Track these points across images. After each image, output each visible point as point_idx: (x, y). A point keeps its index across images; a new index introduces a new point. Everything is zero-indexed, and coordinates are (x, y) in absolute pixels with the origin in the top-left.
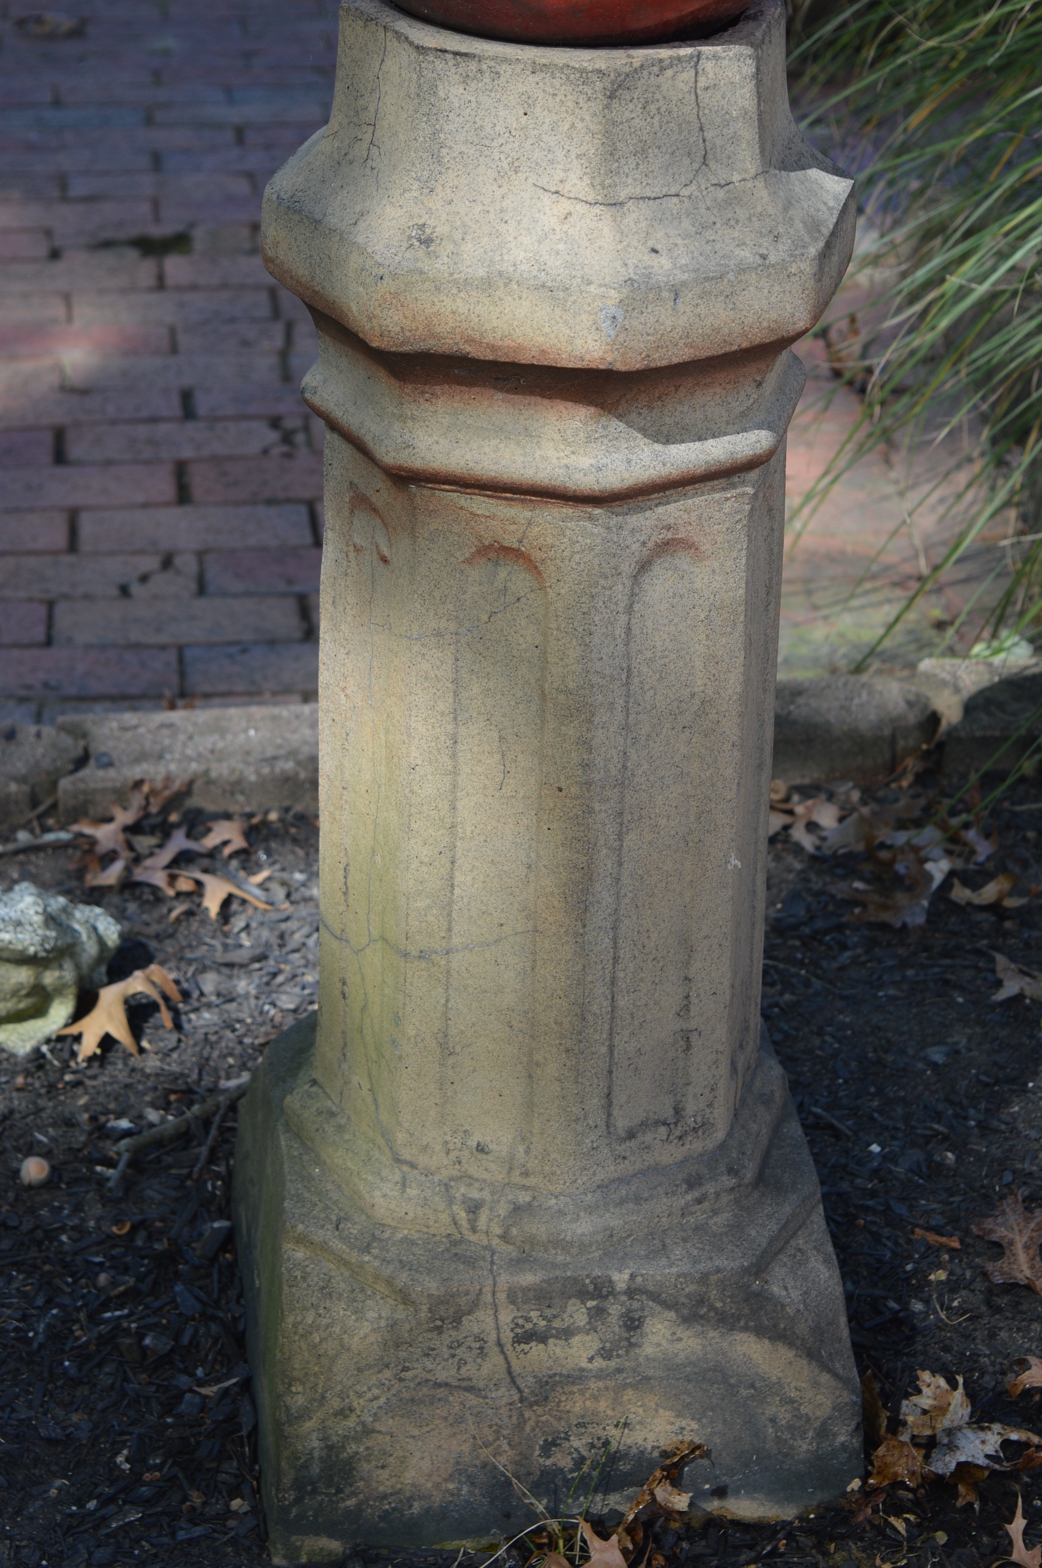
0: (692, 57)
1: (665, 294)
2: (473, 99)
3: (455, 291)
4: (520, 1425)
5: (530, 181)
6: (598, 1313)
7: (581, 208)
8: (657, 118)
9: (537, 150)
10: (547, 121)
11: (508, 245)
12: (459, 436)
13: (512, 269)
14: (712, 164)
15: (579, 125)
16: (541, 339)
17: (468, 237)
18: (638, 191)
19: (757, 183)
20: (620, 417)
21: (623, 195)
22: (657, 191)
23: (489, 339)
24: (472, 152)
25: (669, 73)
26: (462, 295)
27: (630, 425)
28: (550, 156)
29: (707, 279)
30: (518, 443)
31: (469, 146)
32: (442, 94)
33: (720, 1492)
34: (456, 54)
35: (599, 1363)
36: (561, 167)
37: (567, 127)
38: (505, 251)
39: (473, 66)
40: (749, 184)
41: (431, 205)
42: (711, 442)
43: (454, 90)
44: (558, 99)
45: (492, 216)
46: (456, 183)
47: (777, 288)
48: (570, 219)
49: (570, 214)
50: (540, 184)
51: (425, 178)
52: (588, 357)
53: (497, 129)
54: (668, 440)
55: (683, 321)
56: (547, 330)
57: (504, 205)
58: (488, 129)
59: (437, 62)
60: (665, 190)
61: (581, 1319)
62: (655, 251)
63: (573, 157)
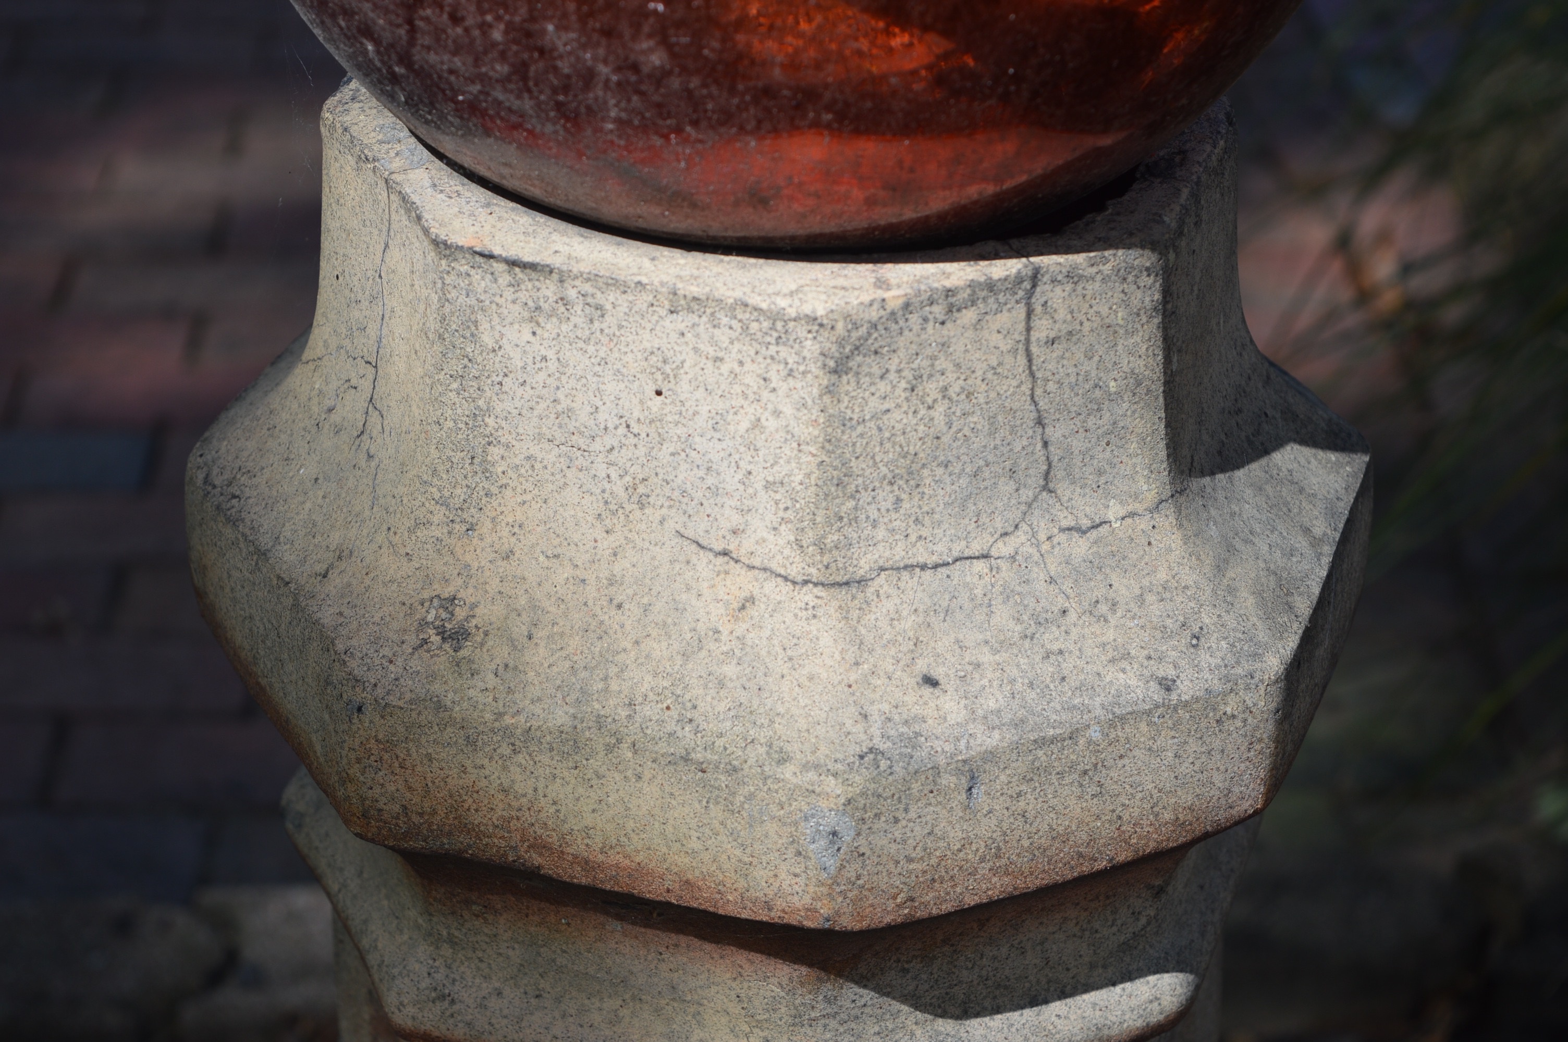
0: (1019, 280)
1: (948, 780)
2: (551, 354)
3: (506, 750)
5: (670, 525)
7: (774, 589)
8: (941, 408)
9: (684, 466)
10: (704, 410)
11: (620, 658)
12: (543, 984)
13: (623, 713)
14: (1063, 488)
15: (771, 424)
16: (684, 861)
17: (540, 634)
18: (899, 554)
19: (1159, 520)
20: (862, 981)
21: (864, 564)
22: (942, 550)
23: (578, 847)
24: (551, 457)
25: (969, 316)
26: (520, 758)
27: (883, 990)
28: (710, 481)
29: (1041, 743)
30: (658, 1011)
31: (546, 446)
32: (488, 339)
34: (513, 263)
36: (734, 503)
37: (745, 425)
38: (613, 670)
39: (549, 289)
40: (1143, 524)
41: (468, 558)
42: (1057, 1007)
43: (511, 334)
44: (725, 368)
45: (591, 592)
46: (520, 517)
47: (1193, 746)
48: (752, 611)
49: (751, 600)
50: (690, 533)
51: (457, 502)
52: (780, 904)
53: (602, 417)
55: (986, 828)
56: (695, 844)
57: (617, 569)
58: (583, 416)
59: (476, 275)
60: (958, 548)
62: (931, 682)
63: (759, 486)
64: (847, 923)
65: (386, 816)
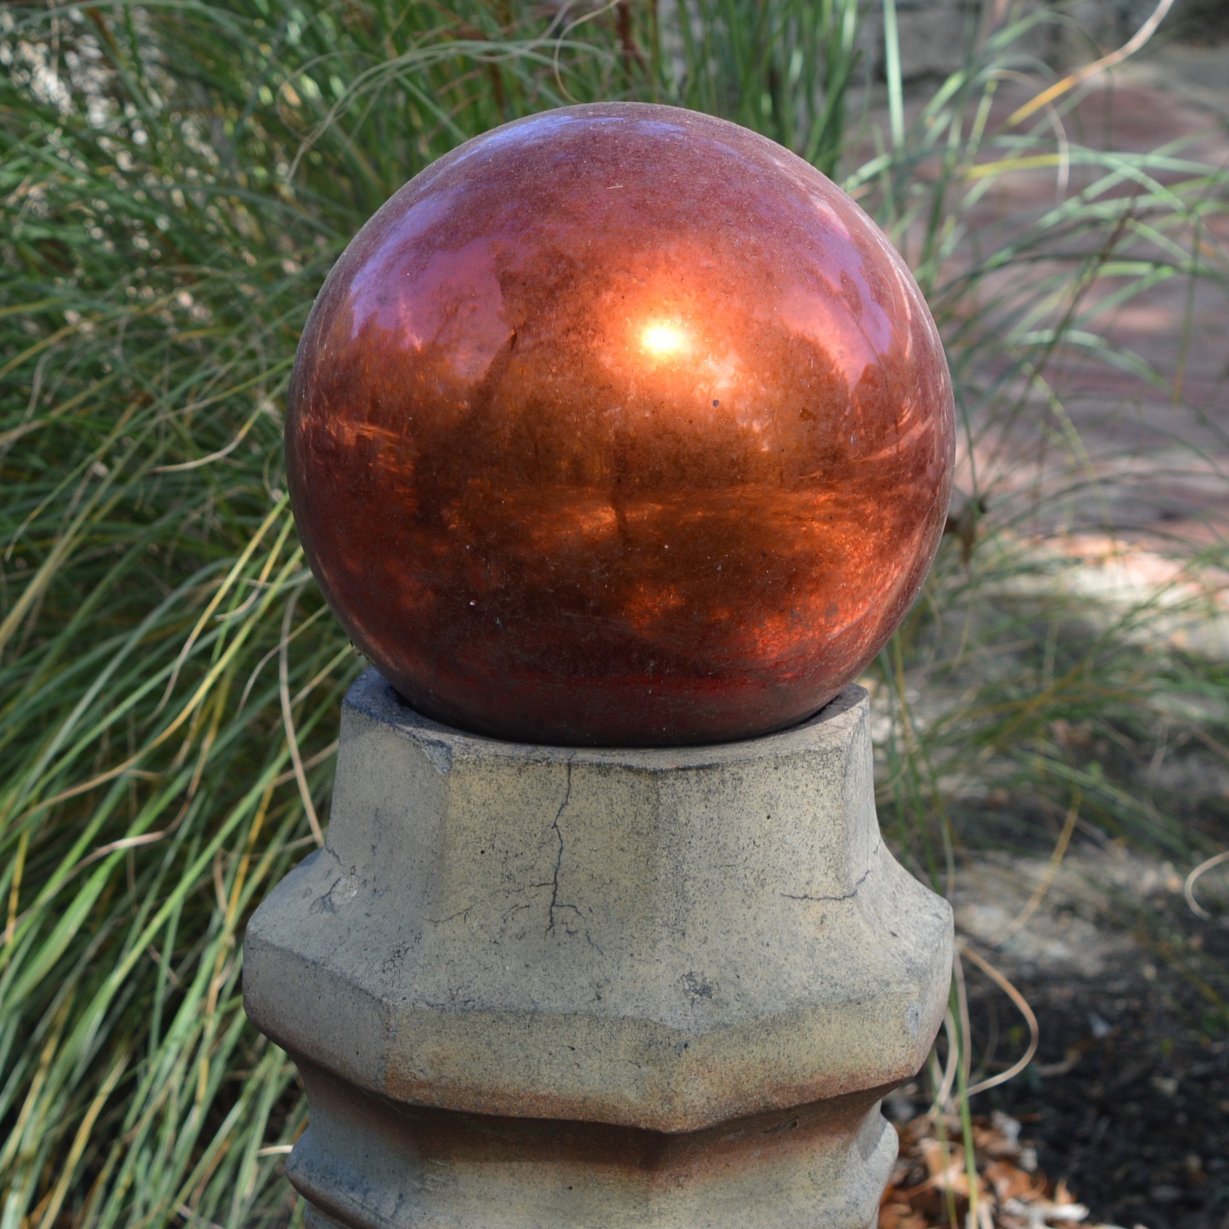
2: (715, 816)
5: (778, 892)
7: (832, 907)
9: (782, 855)
10: (790, 819)
11: (784, 969)
12: (710, 1217)
13: (806, 993)
15: (821, 814)
16: (851, 1063)
17: (741, 974)
21: (855, 882)
23: (799, 1080)
24: (716, 876)
26: (771, 1037)
28: (794, 858)
30: (769, 1205)
31: (713, 870)
32: (682, 819)
34: (700, 768)
36: (806, 866)
37: (809, 820)
38: (786, 977)
39: (716, 777)
41: (687, 950)
43: (695, 812)
44: (799, 791)
45: (751, 942)
46: (705, 917)
48: (827, 922)
49: (824, 916)
50: (787, 893)
51: (671, 922)
53: (741, 843)
57: (759, 927)
58: (732, 846)
59: (678, 784)
63: (817, 852)
65: (698, 1109)
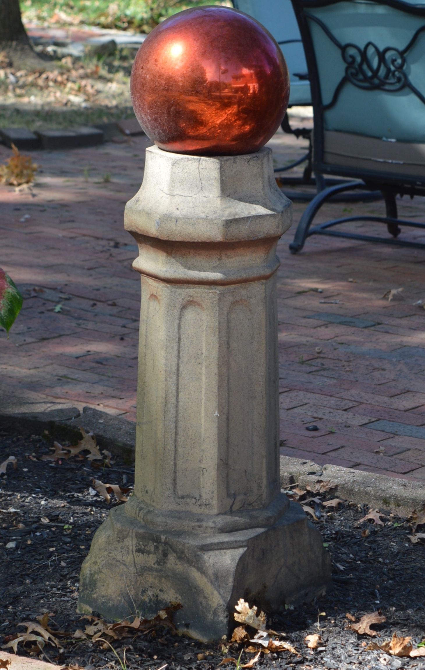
0: (198, 159)
1: (173, 220)
2: (153, 164)
4: (136, 582)
6: (157, 548)
7: (165, 195)
8: (186, 174)
9: (160, 179)
13: (146, 209)
14: (204, 190)
16: (146, 228)
17: (144, 201)
18: (180, 193)
19: (218, 199)
20: (174, 258)
21: (175, 193)
22: (185, 194)
25: (190, 162)
27: (177, 261)
28: (162, 181)
29: (187, 218)
33: (187, 626)
35: (156, 566)
36: (164, 184)
37: (165, 172)
38: (148, 204)
40: (215, 199)
42: (202, 272)
44: (164, 165)
45: (151, 196)
47: (209, 226)
50: (160, 188)
52: (153, 234)
54: (189, 269)
55: (178, 228)
56: (148, 226)
57: (154, 193)
59: (148, 154)
60: (188, 195)
61: (152, 549)
62: (178, 209)
63: (166, 181)
64: (160, 237)
